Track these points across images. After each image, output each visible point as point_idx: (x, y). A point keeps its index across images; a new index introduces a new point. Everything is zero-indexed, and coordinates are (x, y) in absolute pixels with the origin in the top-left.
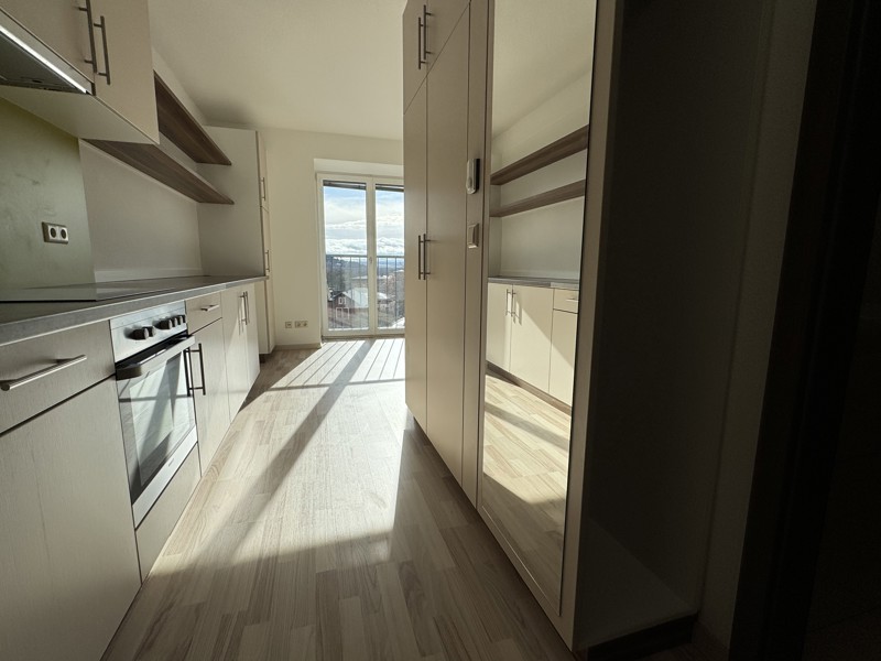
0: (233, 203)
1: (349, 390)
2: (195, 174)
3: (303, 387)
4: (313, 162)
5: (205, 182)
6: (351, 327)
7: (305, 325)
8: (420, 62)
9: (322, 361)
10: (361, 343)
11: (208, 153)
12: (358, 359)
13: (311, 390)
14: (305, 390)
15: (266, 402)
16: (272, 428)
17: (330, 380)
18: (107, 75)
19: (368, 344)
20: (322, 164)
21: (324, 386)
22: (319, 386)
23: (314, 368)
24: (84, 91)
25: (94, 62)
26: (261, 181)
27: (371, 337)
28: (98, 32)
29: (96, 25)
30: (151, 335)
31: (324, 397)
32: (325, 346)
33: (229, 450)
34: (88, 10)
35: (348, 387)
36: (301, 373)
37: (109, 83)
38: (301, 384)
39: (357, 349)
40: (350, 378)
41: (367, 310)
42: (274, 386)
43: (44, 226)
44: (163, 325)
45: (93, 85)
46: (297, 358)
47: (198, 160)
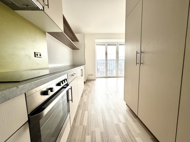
0: (79, 49)
4: (95, 40)
18: (48, 5)
26: (85, 44)
27: (106, 78)
43: (35, 53)
45: (43, 7)
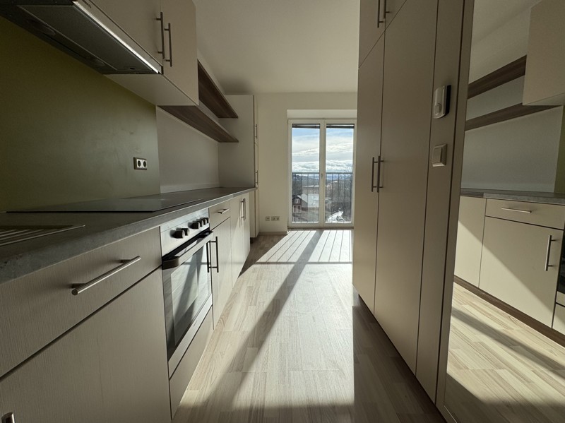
0: (238, 141)
1: (308, 268)
2: (218, 124)
3: (277, 263)
4: (286, 113)
5: (224, 129)
6: (307, 221)
7: (278, 219)
8: (379, 22)
9: (289, 244)
10: (314, 232)
11: (225, 111)
12: (313, 244)
13: (283, 266)
14: (278, 265)
15: (254, 272)
16: (257, 293)
17: (295, 259)
18: (170, 61)
19: (318, 234)
20: (293, 113)
21: (290, 263)
22: (287, 263)
23: (284, 249)
24: (157, 72)
25: (163, 53)
26: (255, 126)
27: (321, 229)
28: (166, 33)
29: (166, 30)
30: (186, 234)
31: (291, 272)
32: (290, 233)
33: (231, 306)
34: (161, 19)
35: (307, 266)
36: (276, 252)
37: (171, 66)
38: (275, 261)
39: (311, 237)
40: (309, 258)
41: (318, 209)
42: (258, 261)
43: (135, 159)
44: (194, 225)
45: (162, 67)
46: (272, 241)
47: (220, 116)
